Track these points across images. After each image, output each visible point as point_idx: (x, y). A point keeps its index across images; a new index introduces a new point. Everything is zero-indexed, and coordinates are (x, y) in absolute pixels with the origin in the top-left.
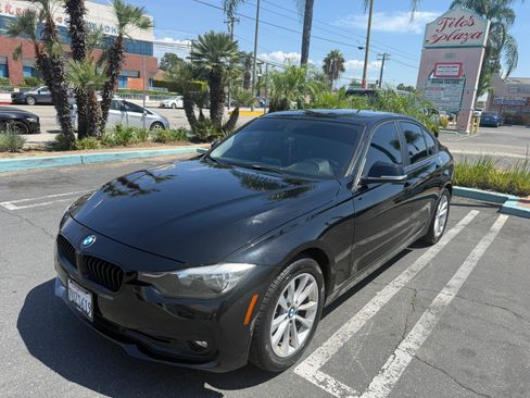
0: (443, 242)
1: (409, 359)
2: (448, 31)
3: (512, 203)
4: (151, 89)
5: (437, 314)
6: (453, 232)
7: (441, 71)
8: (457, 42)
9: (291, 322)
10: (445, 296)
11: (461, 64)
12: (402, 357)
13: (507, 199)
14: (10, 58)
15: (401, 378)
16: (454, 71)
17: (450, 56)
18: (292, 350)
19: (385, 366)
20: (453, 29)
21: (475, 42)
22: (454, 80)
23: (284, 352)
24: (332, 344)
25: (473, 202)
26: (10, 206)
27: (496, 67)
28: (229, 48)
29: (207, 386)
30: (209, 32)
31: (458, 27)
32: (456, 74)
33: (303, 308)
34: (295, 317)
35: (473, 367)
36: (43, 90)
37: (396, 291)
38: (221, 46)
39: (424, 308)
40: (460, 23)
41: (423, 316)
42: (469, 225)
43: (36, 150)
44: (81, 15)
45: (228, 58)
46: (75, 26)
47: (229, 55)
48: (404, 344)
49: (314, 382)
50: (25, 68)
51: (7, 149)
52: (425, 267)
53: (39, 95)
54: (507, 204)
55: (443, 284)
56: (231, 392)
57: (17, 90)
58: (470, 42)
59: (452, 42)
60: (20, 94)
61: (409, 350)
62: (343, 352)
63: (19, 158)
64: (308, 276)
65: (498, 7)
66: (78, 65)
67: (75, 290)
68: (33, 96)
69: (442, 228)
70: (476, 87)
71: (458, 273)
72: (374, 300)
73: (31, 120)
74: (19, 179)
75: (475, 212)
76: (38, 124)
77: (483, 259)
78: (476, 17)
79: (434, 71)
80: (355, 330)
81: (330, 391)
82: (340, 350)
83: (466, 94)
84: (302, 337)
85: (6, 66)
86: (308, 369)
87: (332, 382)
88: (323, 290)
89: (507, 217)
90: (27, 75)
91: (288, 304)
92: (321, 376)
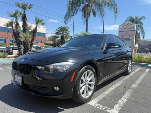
0: (131, 74)
1: (126, 100)
2: (125, 27)
3: (150, 65)
4: (45, 45)
5: (133, 90)
6: (134, 72)
7: (124, 37)
8: (128, 30)
9: (86, 87)
10: (135, 86)
11: (129, 35)
12: (124, 100)
13: (148, 65)
14: (7, 38)
15: (124, 105)
16: (128, 37)
17: (126, 33)
18: (87, 97)
19: (118, 102)
20: (126, 26)
21: (133, 29)
22: (128, 40)
23: (85, 96)
24: (100, 97)
25: (138, 66)
26: (1, 69)
27: (139, 37)
28: (66, 30)
29: (59, 108)
30: (60, 27)
31: (128, 26)
32: (129, 38)
33: (90, 83)
34: (87, 85)
35: (147, 102)
36: (15, 46)
37: (119, 85)
38: (64, 30)
39: (129, 89)
40: (128, 25)
41: (129, 90)
42: (139, 71)
43: (11, 57)
44: (26, 21)
45: (66, 33)
46: (24, 24)
47: (66, 32)
48: (124, 97)
49: (95, 106)
50: (10, 41)
51: (3, 57)
52: (127, 80)
53: (14, 47)
54: (148, 66)
55: (134, 83)
56: (67, 109)
57: (7, 46)
58: (131, 29)
59: (126, 30)
60: (9, 47)
61: (125, 98)
62: (104, 99)
63: (5, 59)
64: (91, 72)
65: (137, 21)
66: (24, 34)
67: (16, 77)
68: (12, 48)
69: (130, 70)
70: (134, 41)
71: (138, 81)
72: (112, 87)
73: (10, 51)
74: (5, 64)
75: (139, 68)
76: (12, 53)
77: (144, 78)
78: (132, 23)
79: (122, 37)
80: (107, 94)
81: (101, 108)
82: (103, 98)
83: (132, 43)
84: (90, 93)
85: (5, 40)
86: (93, 103)
87: (101, 106)
88: (96, 78)
89: (149, 69)
90: (11, 42)
91: (85, 80)
92: (97, 105)
